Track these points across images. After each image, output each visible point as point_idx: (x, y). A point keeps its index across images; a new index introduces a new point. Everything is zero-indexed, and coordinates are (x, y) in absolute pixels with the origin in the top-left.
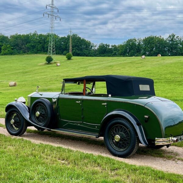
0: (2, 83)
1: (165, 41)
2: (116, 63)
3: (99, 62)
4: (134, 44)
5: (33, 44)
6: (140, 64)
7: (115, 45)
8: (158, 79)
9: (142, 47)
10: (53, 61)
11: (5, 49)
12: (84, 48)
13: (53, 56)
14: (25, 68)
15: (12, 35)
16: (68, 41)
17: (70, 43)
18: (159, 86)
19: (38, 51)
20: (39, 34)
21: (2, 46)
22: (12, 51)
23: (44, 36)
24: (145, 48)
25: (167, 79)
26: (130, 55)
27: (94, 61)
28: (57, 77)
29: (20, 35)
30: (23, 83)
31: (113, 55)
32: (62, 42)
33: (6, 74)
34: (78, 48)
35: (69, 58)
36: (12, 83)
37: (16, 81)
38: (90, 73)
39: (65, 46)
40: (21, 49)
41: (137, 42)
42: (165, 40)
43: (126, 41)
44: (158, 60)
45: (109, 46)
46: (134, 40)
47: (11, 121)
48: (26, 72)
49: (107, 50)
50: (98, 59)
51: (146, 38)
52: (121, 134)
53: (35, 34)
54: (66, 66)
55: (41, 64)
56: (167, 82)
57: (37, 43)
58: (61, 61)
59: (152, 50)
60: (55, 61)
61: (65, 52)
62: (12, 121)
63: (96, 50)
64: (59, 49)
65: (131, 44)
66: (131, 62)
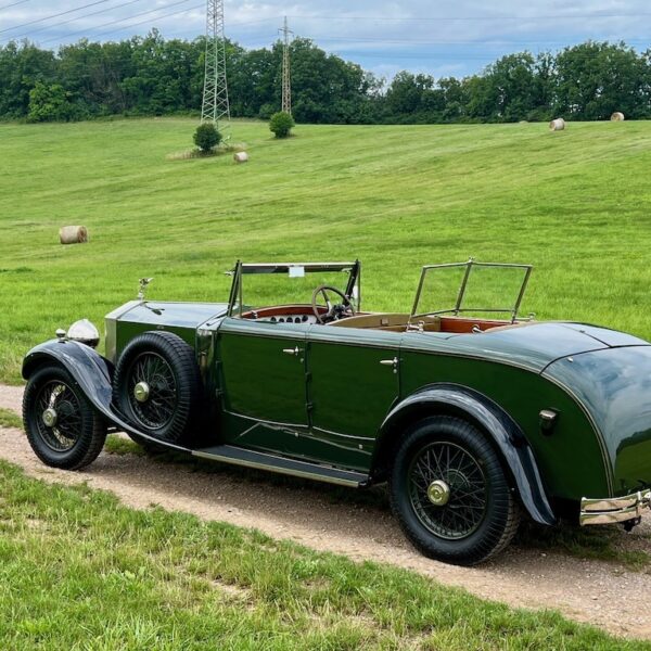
0: (33, 229)
1: (639, 62)
2: (457, 150)
3: (392, 144)
4: (523, 74)
5: (145, 81)
6: (545, 152)
7: (452, 80)
8: (611, 210)
9: (552, 86)
10: (222, 145)
11: (42, 101)
12: (336, 91)
13: (220, 122)
14: (118, 172)
15: (68, 45)
16: (276, 65)
17: (286, 74)
18: (615, 237)
19: (165, 104)
20: (166, 41)
21: (32, 87)
22: (72, 106)
23: (184, 47)
24: (567, 90)
25: (644, 210)
26: (508, 117)
27: (373, 141)
28: (238, 205)
29: (95, 46)
30: (112, 229)
31: (444, 118)
32: (256, 68)
33: (47, 193)
34: (316, 94)
35: (282, 132)
36: (72, 231)
37: (86, 220)
38: (359, 187)
39: (266, 85)
40: (101, 97)
41: (536, 67)
42: (640, 56)
43: (494, 63)
44: (612, 134)
45: (429, 82)
46: (525, 58)
47: (44, 416)
48: (123, 189)
49: (422, 99)
50: (389, 136)
51: (567, 50)
52: (452, 477)
53: (154, 40)
54: (270, 163)
55: (177, 155)
56: (642, 220)
57: (161, 74)
58: (249, 144)
59: (591, 97)
60: (230, 145)
61: (265, 108)
62: (50, 413)
63: (381, 101)
64: (243, 97)
65: (511, 76)
66: (512, 146)
